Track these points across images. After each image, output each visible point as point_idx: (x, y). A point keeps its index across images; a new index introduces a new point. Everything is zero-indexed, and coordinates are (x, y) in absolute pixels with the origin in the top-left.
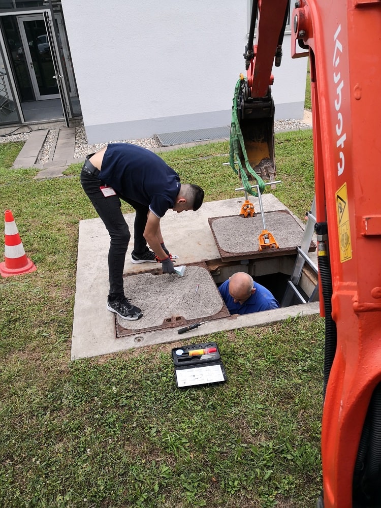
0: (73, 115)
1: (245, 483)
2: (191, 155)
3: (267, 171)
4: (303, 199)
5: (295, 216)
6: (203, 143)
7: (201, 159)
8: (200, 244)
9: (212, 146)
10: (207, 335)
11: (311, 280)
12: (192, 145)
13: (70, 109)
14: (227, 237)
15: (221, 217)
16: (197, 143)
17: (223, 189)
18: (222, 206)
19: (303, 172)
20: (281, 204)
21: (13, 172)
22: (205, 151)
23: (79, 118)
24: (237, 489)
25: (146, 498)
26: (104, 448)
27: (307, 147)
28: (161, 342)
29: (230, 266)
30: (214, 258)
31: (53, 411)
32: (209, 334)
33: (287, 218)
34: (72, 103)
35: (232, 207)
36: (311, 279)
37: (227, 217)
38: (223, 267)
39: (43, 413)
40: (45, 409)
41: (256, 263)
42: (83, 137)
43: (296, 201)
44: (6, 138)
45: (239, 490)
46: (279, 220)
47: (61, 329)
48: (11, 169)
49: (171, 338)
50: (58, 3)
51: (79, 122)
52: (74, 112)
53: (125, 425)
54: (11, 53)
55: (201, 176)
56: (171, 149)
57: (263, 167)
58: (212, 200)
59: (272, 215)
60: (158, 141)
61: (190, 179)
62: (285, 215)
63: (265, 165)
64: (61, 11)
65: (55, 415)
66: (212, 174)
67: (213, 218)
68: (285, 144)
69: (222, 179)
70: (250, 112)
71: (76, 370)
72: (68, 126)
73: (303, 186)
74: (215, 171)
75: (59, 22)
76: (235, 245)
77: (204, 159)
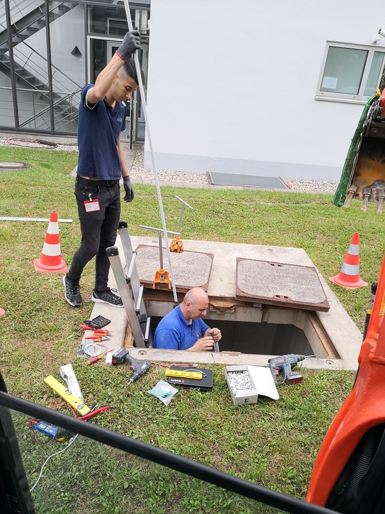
0: (137, 139)
1: (205, 505)
2: (236, 197)
3: (377, 193)
4: (332, 261)
5: (320, 275)
6: (251, 189)
7: (244, 203)
8: (221, 280)
9: (259, 193)
10: (205, 364)
11: (319, 338)
12: (240, 188)
13: (135, 133)
14: (248, 278)
15: (249, 259)
16: (245, 188)
17: (258, 235)
18: (253, 250)
19: (339, 236)
20: (310, 260)
21: (70, 179)
22: (250, 197)
23: (142, 142)
24: (196, 509)
25: (111, 494)
26: (85, 440)
27: (350, 212)
28: (162, 360)
29: (246, 307)
30: (231, 296)
31: (49, 397)
32: (208, 364)
33: (311, 275)
34: (138, 128)
35: (262, 253)
36: (320, 336)
37: (255, 260)
38: (238, 306)
39: (41, 396)
40: (44, 393)
41: (271, 310)
42: (141, 160)
43: (325, 261)
44: (71, 147)
45: (198, 510)
46: (304, 275)
47: (75, 327)
48: (68, 176)
49: (172, 358)
50: (147, 36)
51: (140, 146)
52: (138, 136)
53: (110, 425)
54: (95, 72)
55: (240, 218)
56: (219, 188)
57: (375, 189)
58: (244, 243)
59: (299, 268)
60: (209, 178)
61: (229, 219)
62: (311, 272)
63: (377, 187)
64: (148, 43)
65: (50, 400)
66: (251, 219)
67: (241, 259)
68: (329, 206)
69: (259, 226)
70: (376, 132)
71: (79, 366)
72: (131, 148)
73: (336, 248)
74: (254, 217)
75: (144, 52)
76: (253, 287)
77: (247, 203)
